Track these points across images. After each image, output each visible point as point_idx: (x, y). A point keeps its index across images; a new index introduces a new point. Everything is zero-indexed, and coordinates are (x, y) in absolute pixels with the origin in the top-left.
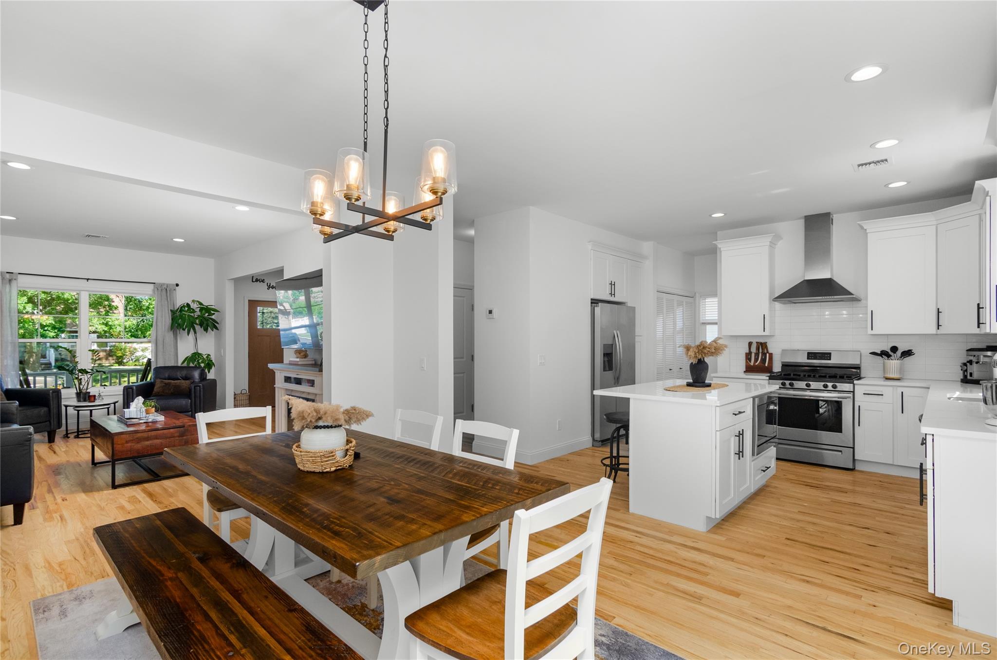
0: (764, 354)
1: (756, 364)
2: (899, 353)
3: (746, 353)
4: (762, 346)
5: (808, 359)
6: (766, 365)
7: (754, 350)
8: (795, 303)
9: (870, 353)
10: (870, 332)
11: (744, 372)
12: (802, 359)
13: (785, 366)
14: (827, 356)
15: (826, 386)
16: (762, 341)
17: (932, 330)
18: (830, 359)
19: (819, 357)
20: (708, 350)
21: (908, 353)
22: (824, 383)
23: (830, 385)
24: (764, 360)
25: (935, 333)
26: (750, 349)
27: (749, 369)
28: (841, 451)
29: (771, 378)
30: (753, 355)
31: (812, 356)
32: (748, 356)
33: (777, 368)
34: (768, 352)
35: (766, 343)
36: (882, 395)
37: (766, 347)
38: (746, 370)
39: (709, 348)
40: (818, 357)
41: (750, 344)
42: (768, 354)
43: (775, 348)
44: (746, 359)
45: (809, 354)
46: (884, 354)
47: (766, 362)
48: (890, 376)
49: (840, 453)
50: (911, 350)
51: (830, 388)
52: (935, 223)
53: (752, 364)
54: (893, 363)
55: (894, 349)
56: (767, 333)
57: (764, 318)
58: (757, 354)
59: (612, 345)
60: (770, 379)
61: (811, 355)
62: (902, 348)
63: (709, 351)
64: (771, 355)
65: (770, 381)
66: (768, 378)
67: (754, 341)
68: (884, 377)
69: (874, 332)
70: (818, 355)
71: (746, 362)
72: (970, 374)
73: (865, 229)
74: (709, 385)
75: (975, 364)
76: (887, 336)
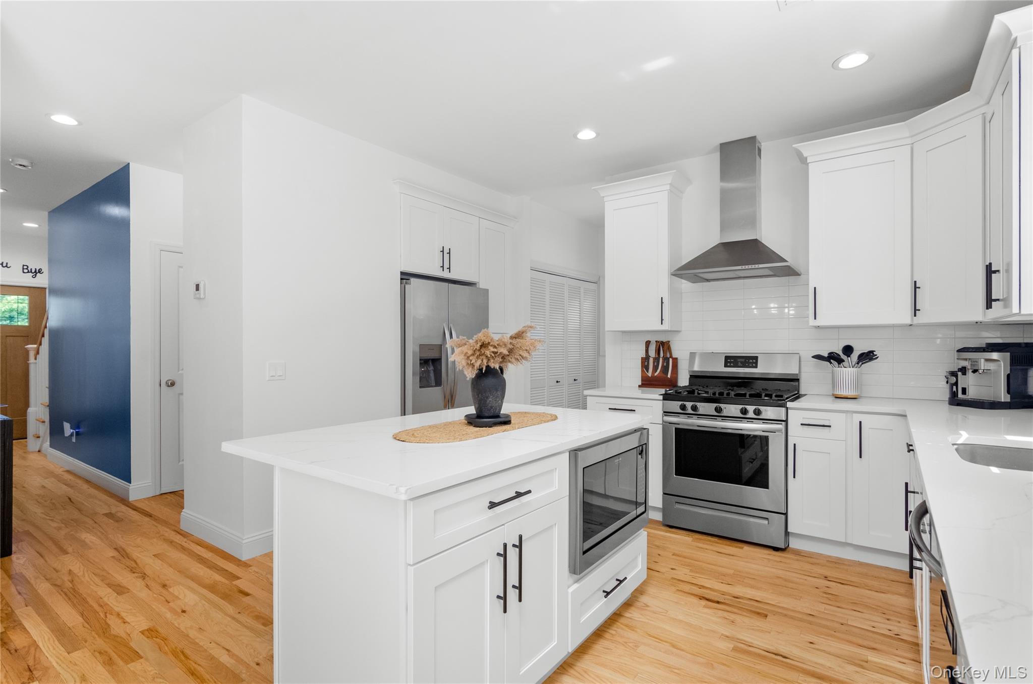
0: (666, 360)
1: (656, 374)
2: (855, 356)
3: (642, 358)
4: (663, 346)
5: (726, 366)
6: (669, 376)
7: (652, 353)
8: (708, 280)
9: (813, 357)
10: (812, 322)
11: (639, 386)
12: (719, 367)
13: (695, 378)
14: (752, 361)
15: (744, 411)
16: (664, 340)
17: (905, 317)
18: (756, 367)
19: (741, 362)
20: (492, 349)
21: (868, 356)
22: (741, 406)
23: (751, 409)
24: (665, 369)
25: (909, 322)
26: (647, 351)
27: (647, 383)
28: (767, 519)
29: (666, 397)
30: (651, 360)
31: (730, 362)
32: (645, 361)
33: (683, 381)
34: (671, 357)
35: (669, 342)
36: (830, 426)
37: (669, 348)
38: (642, 384)
39: (495, 347)
40: (740, 364)
41: (648, 343)
42: (671, 360)
43: (680, 350)
44: (642, 366)
45: (727, 358)
46: (833, 358)
47: (668, 372)
48: (842, 393)
49: (766, 522)
50: (872, 352)
51: (751, 414)
52: (909, 141)
53: (650, 374)
54: (847, 372)
55: (848, 350)
56: (665, 327)
57: (662, 303)
58: (656, 360)
59: (441, 345)
60: (664, 399)
61: (731, 360)
62: (860, 348)
63: (495, 353)
64: (675, 361)
65: (666, 402)
66: (661, 397)
67: (653, 339)
68: (833, 395)
69: (820, 322)
70: (739, 360)
71: (642, 371)
72: (964, 391)
73: (805, 156)
74: (507, 420)
75: (970, 373)
76: (837, 329)
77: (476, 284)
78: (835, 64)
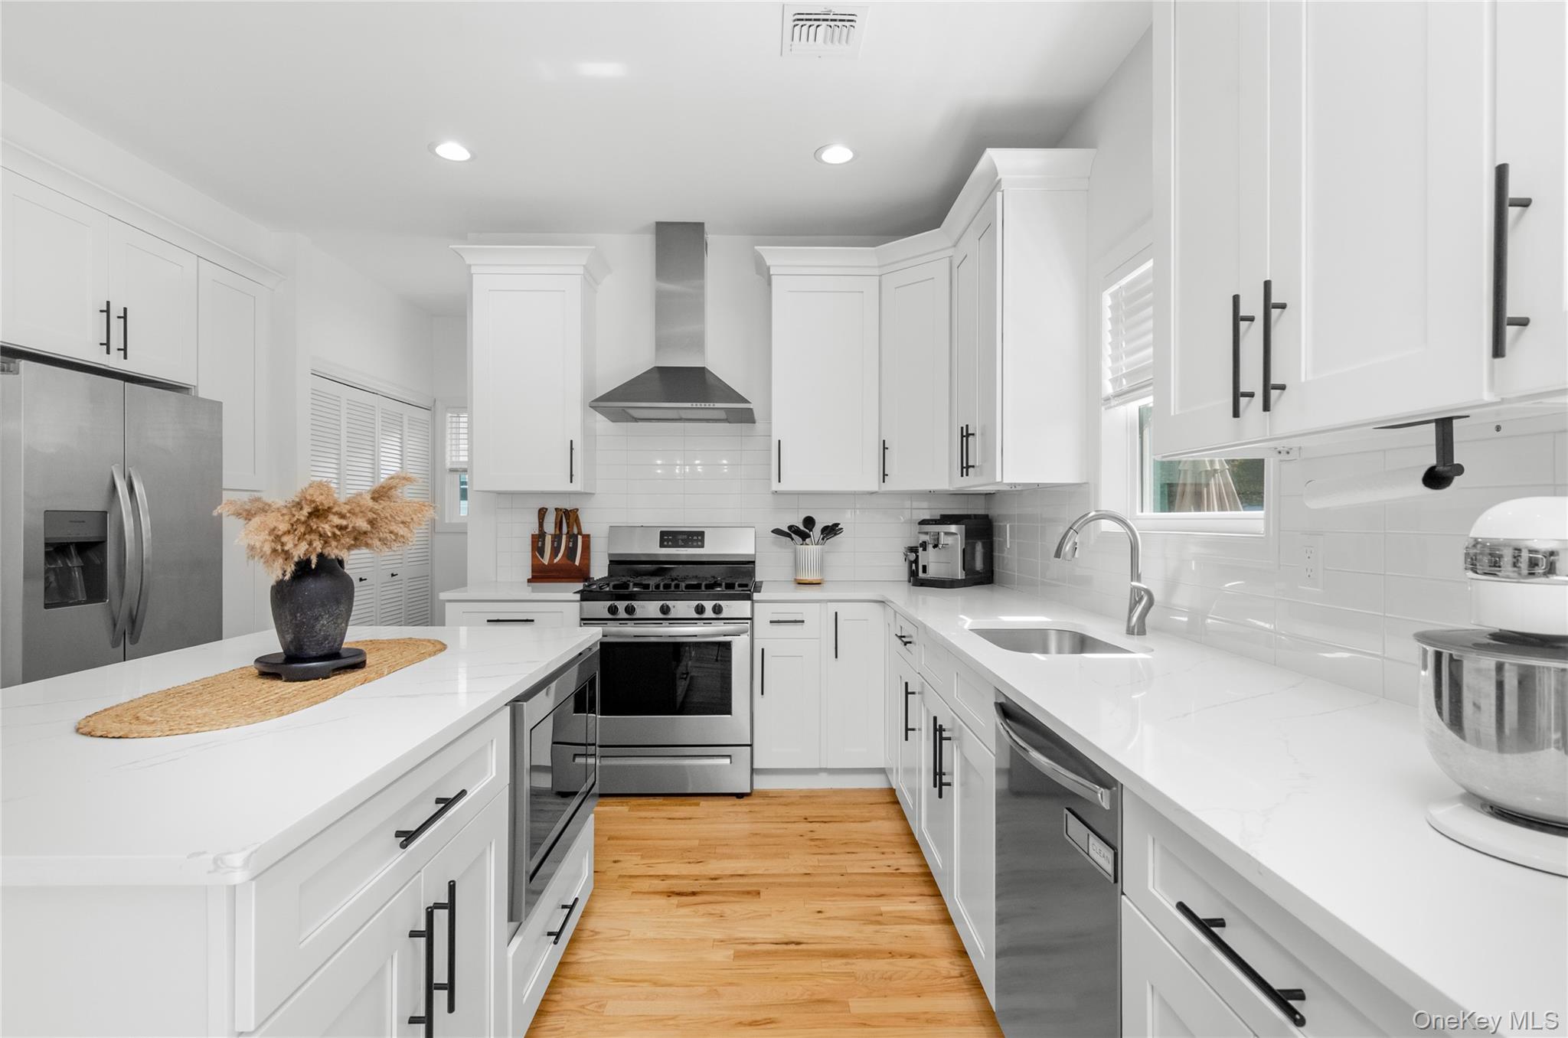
0: (572, 538)
1: (555, 561)
2: (816, 532)
3: (533, 535)
4: (568, 517)
5: (662, 545)
6: (577, 563)
7: (550, 527)
8: (636, 420)
9: (773, 532)
10: (775, 486)
11: (529, 581)
12: (652, 548)
13: (617, 563)
14: (695, 538)
15: (700, 610)
16: (568, 506)
17: (872, 483)
18: (703, 546)
19: (682, 540)
20: (337, 521)
21: (831, 531)
22: (696, 603)
23: (709, 605)
24: (571, 552)
25: (875, 488)
26: (541, 525)
27: (541, 574)
28: (729, 756)
29: (586, 596)
30: (548, 539)
31: (668, 540)
32: (537, 542)
33: (599, 570)
34: (580, 533)
35: (577, 510)
36: (803, 622)
37: (577, 521)
38: (533, 577)
39: (342, 516)
40: (680, 543)
41: (542, 513)
42: (580, 537)
43: (593, 523)
44: (532, 550)
45: (663, 534)
46: (794, 530)
47: (575, 557)
48: (807, 578)
49: (727, 761)
50: (837, 525)
51: (709, 613)
52: (877, 272)
53: (546, 561)
54: (810, 550)
55: (809, 522)
56: (577, 486)
57: (572, 449)
58: (557, 538)
59: (106, 512)
60: (582, 599)
61: (669, 538)
62: (822, 521)
63: (341, 528)
64: (587, 538)
65: (584, 603)
66: (578, 597)
67: (551, 505)
68: (796, 580)
69: (785, 486)
70: (680, 537)
71: (534, 556)
72: (924, 568)
73: (768, 264)
74: (359, 660)
75: (930, 547)
76: (797, 496)
77: (188, 389)
78: (817, 153)
